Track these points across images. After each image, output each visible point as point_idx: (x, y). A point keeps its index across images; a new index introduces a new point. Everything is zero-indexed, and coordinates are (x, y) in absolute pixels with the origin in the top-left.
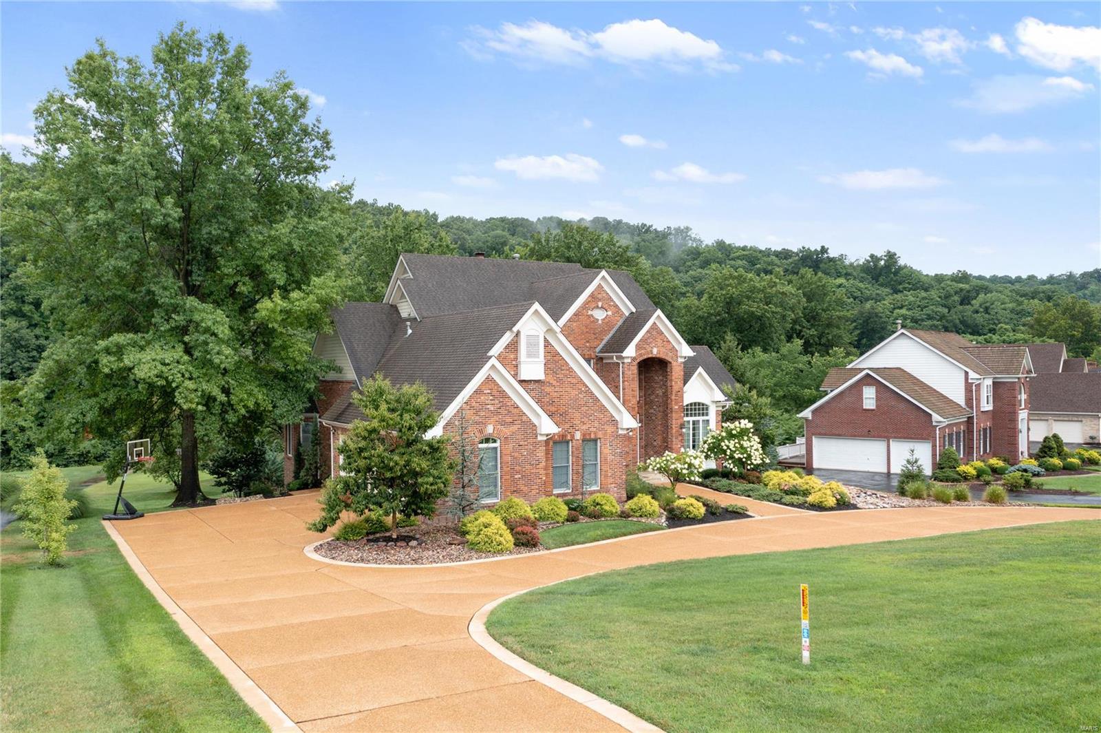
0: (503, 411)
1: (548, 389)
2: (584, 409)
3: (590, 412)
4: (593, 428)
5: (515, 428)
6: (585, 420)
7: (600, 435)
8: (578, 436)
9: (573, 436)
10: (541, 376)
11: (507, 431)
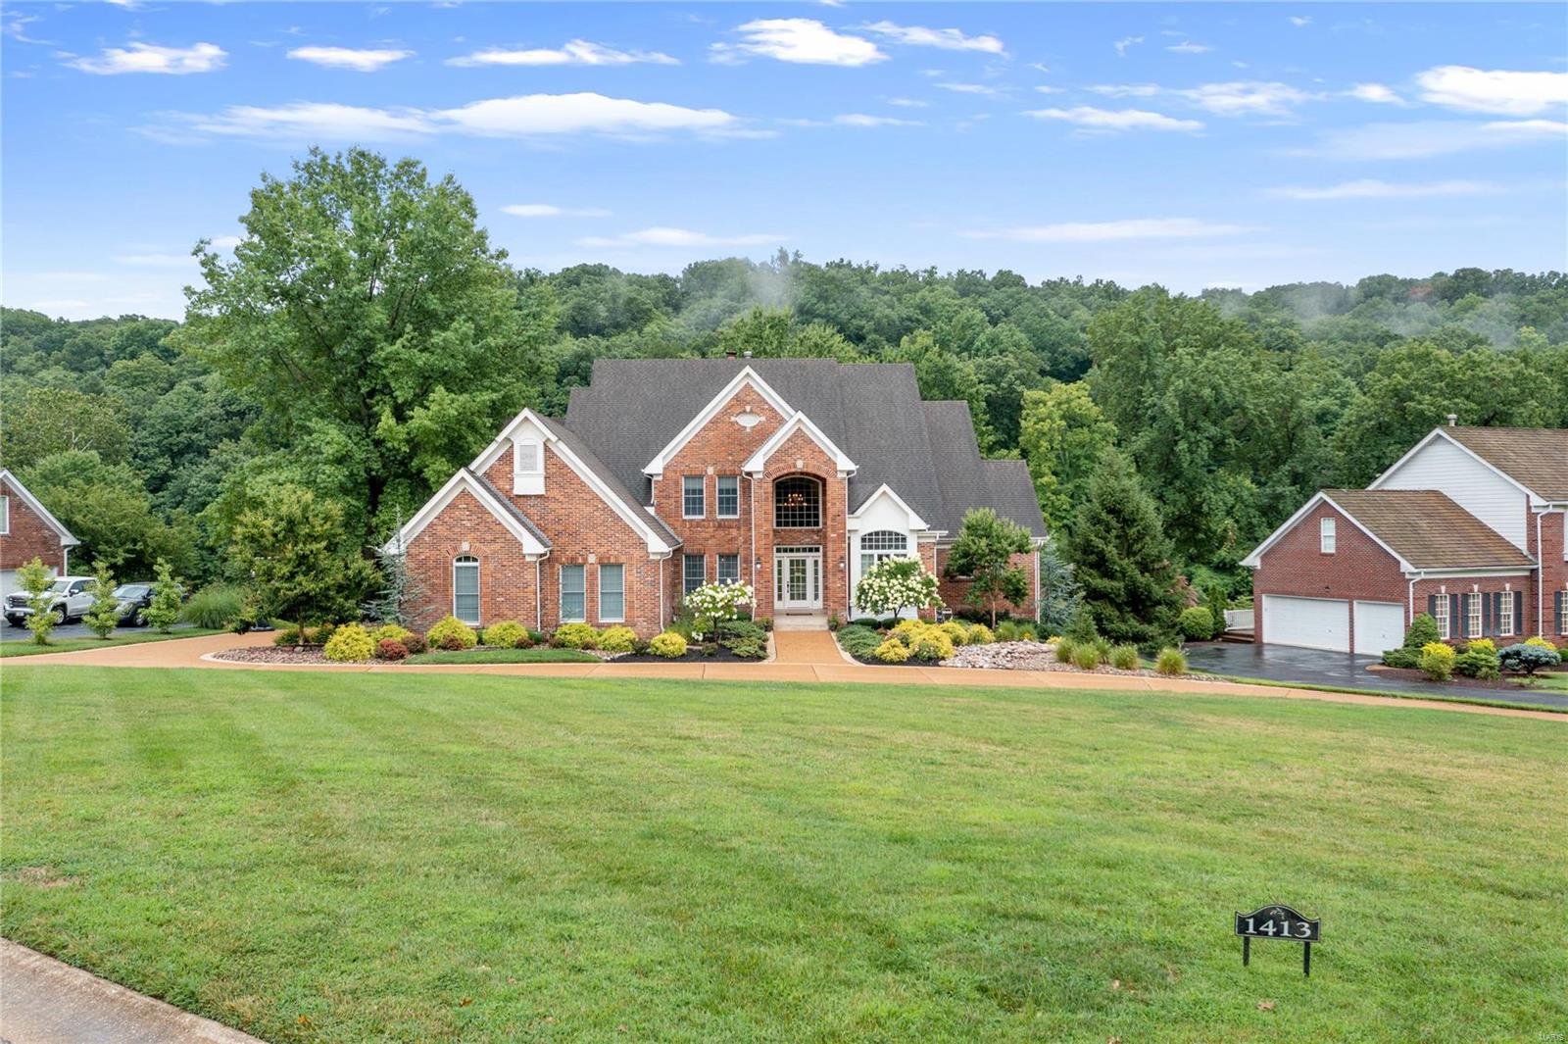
0: (481, 527)
1: (552, 506)
2: (601, 529)
3: (610, 532)
4: (614, 553)
5: (496, 546)
6: (603, 541)
7: (622, 559)
8: (592, 559)
9: (585, 560)
10: (542, 491)
11: (487, 549)
